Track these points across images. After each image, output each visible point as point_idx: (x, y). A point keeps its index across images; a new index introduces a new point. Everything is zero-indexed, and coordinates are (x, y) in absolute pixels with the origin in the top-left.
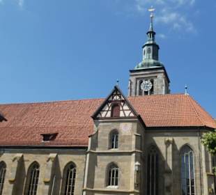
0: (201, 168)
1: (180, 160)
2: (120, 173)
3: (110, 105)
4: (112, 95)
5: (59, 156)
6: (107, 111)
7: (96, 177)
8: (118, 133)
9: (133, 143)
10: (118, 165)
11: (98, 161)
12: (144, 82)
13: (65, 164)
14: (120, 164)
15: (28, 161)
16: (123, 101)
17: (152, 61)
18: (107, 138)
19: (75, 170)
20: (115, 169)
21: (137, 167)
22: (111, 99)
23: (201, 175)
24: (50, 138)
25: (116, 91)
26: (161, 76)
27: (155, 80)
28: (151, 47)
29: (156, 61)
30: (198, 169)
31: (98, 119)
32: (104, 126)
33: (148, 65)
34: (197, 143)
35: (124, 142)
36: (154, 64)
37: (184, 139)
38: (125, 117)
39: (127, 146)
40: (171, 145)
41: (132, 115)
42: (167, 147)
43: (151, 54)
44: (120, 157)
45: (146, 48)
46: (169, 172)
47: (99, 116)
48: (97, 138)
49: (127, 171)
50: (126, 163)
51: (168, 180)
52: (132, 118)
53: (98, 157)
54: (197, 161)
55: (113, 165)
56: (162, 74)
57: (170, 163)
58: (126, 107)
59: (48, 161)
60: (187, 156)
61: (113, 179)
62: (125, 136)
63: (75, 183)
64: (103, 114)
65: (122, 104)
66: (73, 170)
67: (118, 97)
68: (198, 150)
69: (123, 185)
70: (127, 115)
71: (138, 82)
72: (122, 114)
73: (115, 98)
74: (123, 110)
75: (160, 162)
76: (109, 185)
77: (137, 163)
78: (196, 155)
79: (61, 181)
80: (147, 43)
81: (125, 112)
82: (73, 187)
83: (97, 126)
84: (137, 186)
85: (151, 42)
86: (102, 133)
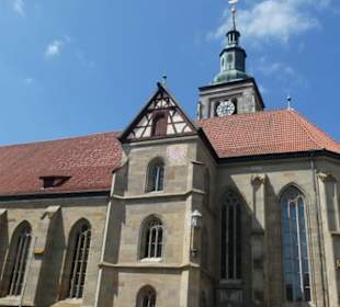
0: (319, 224)
1: (280, 212)
2: (165, 233)
3: (150, 116)
4: (154, 100)
5: (64, 210)
6: (146, 127)
7: (122, 242)
8: (163, 164)
9: (190, 178)
10: (163, 220)
11: (127, 214)
12: (222, 104)
13: (73, 223)
14: (165, 218)
15: (14, 220)
16: (173, 108)
17: (234, 72)
18: (144, 173)
19: (89, 234)
20: (157, 227)
21: (194, 221)
22: (152, 107)
23: (320, 237)
24: (56, 182)
25: (161, 92)
26: (248, 93)
27: (240, 100)
28: (233, 53)
29: (240, 73)
30: (314, 227)
31: (130, 141)
32: (138, 153)
33: (229, 77)
34: (310, 180)
35: (173, 178)
36: (238, 76)
37: (286, 175)
38: (176, 135)
39: (178, 184)
40: (262, 186)
41: (188, 129)
42: (255, 190)
43: (233, 63)
44: (165, 205)
45: (225, 56)
46: (259, 233)
47: (131, 136)
48: (126, 174)
49: (178, 230)
50: (176, 216)
51: (257, 248)
52: (188, 134)
53: (127, 207)
54: (312, 212)
55: (153, 220)
56: (251, 90)
57: (261, 218)
58: (177, 118)
59: (43, 218)
60: (293, 205)
61: (153, 246)
62: (175, 168)
63: (89, 257)
64: (138, 133)
65: (171, 113)
66: (85, 233)
67: (164, 103)
68: (312, 193)
69: (170, 255)
70: (179, 131)
71: (213, 104)
72: (170, 130)
73: (159, 104)
74: (173, 123)
75: (244, 219)
76: (146, 256)
77: (196, 213)
78: (309, 201)
79: (65, 252)
80: (228, 47)
81: (176, 125)
82: (85, 264)
83: (127, 154)
84: (194, 254)
85: (233, 46)
86: (135, 165)
